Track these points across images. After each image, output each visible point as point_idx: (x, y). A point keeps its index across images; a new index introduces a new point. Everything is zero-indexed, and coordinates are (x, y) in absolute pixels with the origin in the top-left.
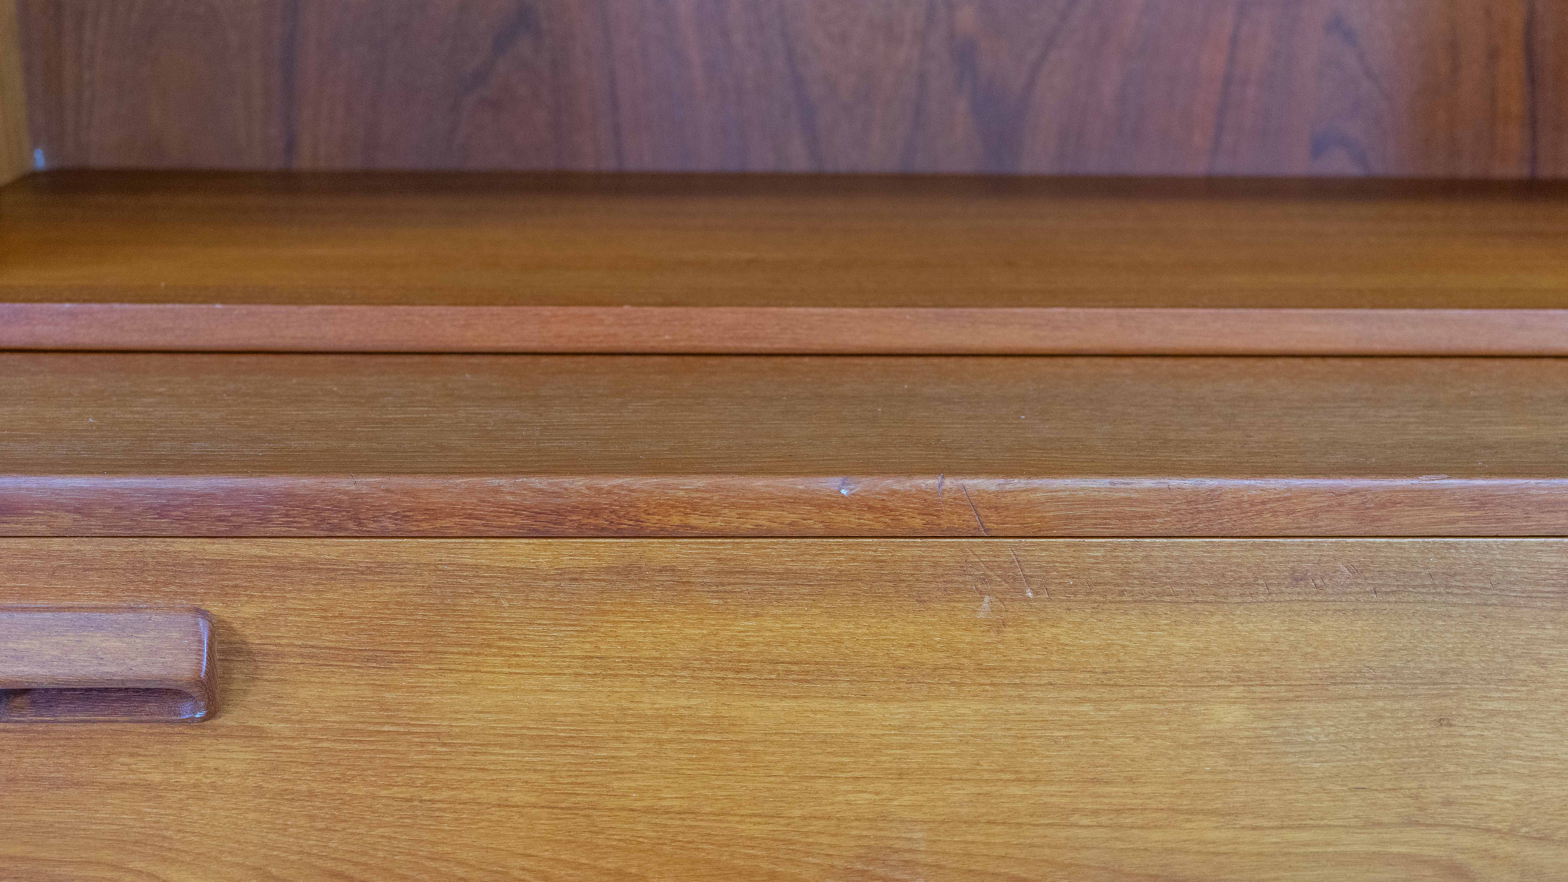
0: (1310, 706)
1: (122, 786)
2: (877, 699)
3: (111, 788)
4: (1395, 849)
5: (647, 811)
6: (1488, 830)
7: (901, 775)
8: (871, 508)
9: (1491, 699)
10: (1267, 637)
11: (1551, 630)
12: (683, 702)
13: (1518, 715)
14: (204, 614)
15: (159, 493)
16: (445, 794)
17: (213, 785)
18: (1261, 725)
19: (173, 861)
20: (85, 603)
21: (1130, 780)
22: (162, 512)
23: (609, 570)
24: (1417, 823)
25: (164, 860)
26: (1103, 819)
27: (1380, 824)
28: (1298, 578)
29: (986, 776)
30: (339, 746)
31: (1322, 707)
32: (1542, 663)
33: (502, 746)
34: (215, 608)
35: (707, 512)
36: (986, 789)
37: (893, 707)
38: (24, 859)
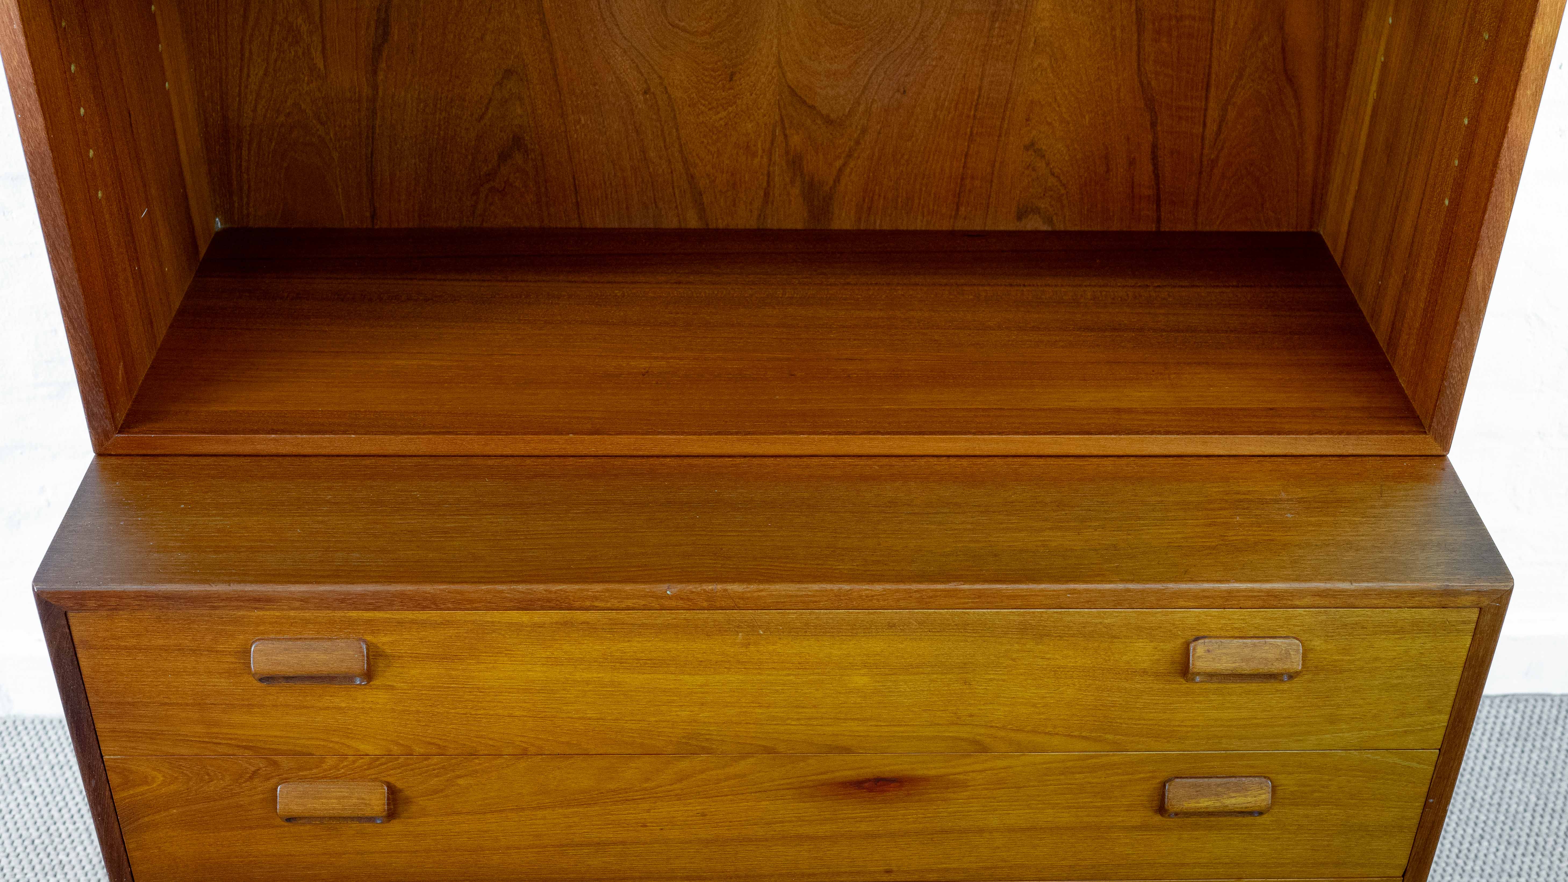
0: (901, 677)
1: (327, 708)
2: (690, 674)
3: (321, 709)
4: (947, 734)
5: (580, 718)
6: (992, 727)
7: (702, 704)
8: (682, 599)
9: (990, 674)
10: (878, 649)
11: (1016, 646)
12: (595, 675)
13: (1004, 680)
14: (365, 641)
15: (340, 593)
16: (482, 712)
17: (370, 708)
18: (877, 684)
19: (353, 738)
20: (306, 636)
21: (815, 707)
22: (342, 601)
23: (556, 623)
24: (957, 724)
25: (348, 737)
26: (802, 722)
27: (938, 724)
28: (891, 626)
29: (744, 705)
30: (431, 693)
31: (907, 677)
32: (1014, 660)
33: (509, 692)
34: (369, 638)
35: (602, 600)
36: (744, 710)
37: (697, 677)
38: (281, 737)
